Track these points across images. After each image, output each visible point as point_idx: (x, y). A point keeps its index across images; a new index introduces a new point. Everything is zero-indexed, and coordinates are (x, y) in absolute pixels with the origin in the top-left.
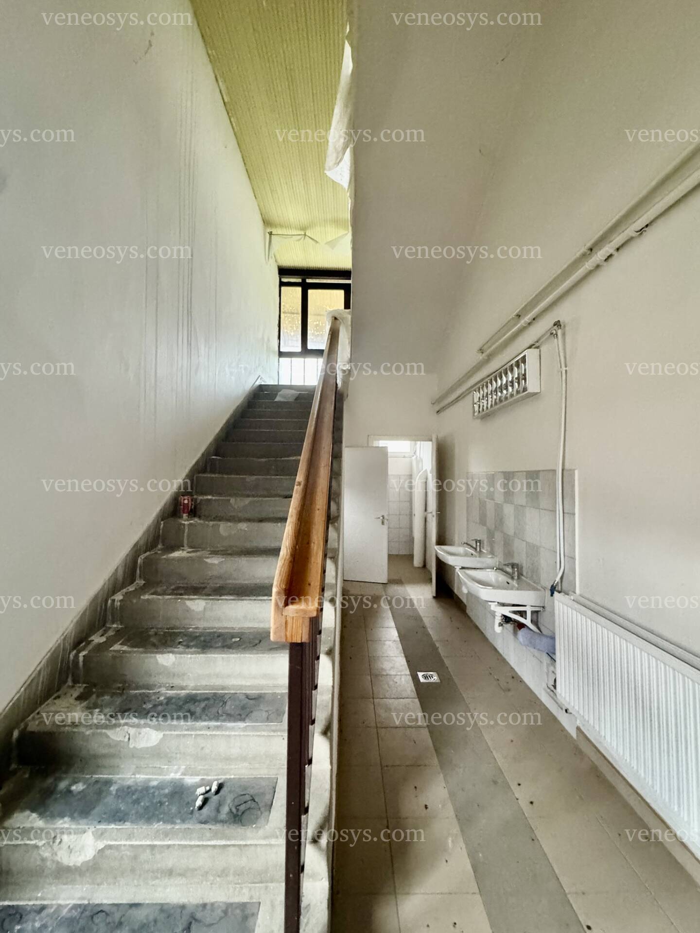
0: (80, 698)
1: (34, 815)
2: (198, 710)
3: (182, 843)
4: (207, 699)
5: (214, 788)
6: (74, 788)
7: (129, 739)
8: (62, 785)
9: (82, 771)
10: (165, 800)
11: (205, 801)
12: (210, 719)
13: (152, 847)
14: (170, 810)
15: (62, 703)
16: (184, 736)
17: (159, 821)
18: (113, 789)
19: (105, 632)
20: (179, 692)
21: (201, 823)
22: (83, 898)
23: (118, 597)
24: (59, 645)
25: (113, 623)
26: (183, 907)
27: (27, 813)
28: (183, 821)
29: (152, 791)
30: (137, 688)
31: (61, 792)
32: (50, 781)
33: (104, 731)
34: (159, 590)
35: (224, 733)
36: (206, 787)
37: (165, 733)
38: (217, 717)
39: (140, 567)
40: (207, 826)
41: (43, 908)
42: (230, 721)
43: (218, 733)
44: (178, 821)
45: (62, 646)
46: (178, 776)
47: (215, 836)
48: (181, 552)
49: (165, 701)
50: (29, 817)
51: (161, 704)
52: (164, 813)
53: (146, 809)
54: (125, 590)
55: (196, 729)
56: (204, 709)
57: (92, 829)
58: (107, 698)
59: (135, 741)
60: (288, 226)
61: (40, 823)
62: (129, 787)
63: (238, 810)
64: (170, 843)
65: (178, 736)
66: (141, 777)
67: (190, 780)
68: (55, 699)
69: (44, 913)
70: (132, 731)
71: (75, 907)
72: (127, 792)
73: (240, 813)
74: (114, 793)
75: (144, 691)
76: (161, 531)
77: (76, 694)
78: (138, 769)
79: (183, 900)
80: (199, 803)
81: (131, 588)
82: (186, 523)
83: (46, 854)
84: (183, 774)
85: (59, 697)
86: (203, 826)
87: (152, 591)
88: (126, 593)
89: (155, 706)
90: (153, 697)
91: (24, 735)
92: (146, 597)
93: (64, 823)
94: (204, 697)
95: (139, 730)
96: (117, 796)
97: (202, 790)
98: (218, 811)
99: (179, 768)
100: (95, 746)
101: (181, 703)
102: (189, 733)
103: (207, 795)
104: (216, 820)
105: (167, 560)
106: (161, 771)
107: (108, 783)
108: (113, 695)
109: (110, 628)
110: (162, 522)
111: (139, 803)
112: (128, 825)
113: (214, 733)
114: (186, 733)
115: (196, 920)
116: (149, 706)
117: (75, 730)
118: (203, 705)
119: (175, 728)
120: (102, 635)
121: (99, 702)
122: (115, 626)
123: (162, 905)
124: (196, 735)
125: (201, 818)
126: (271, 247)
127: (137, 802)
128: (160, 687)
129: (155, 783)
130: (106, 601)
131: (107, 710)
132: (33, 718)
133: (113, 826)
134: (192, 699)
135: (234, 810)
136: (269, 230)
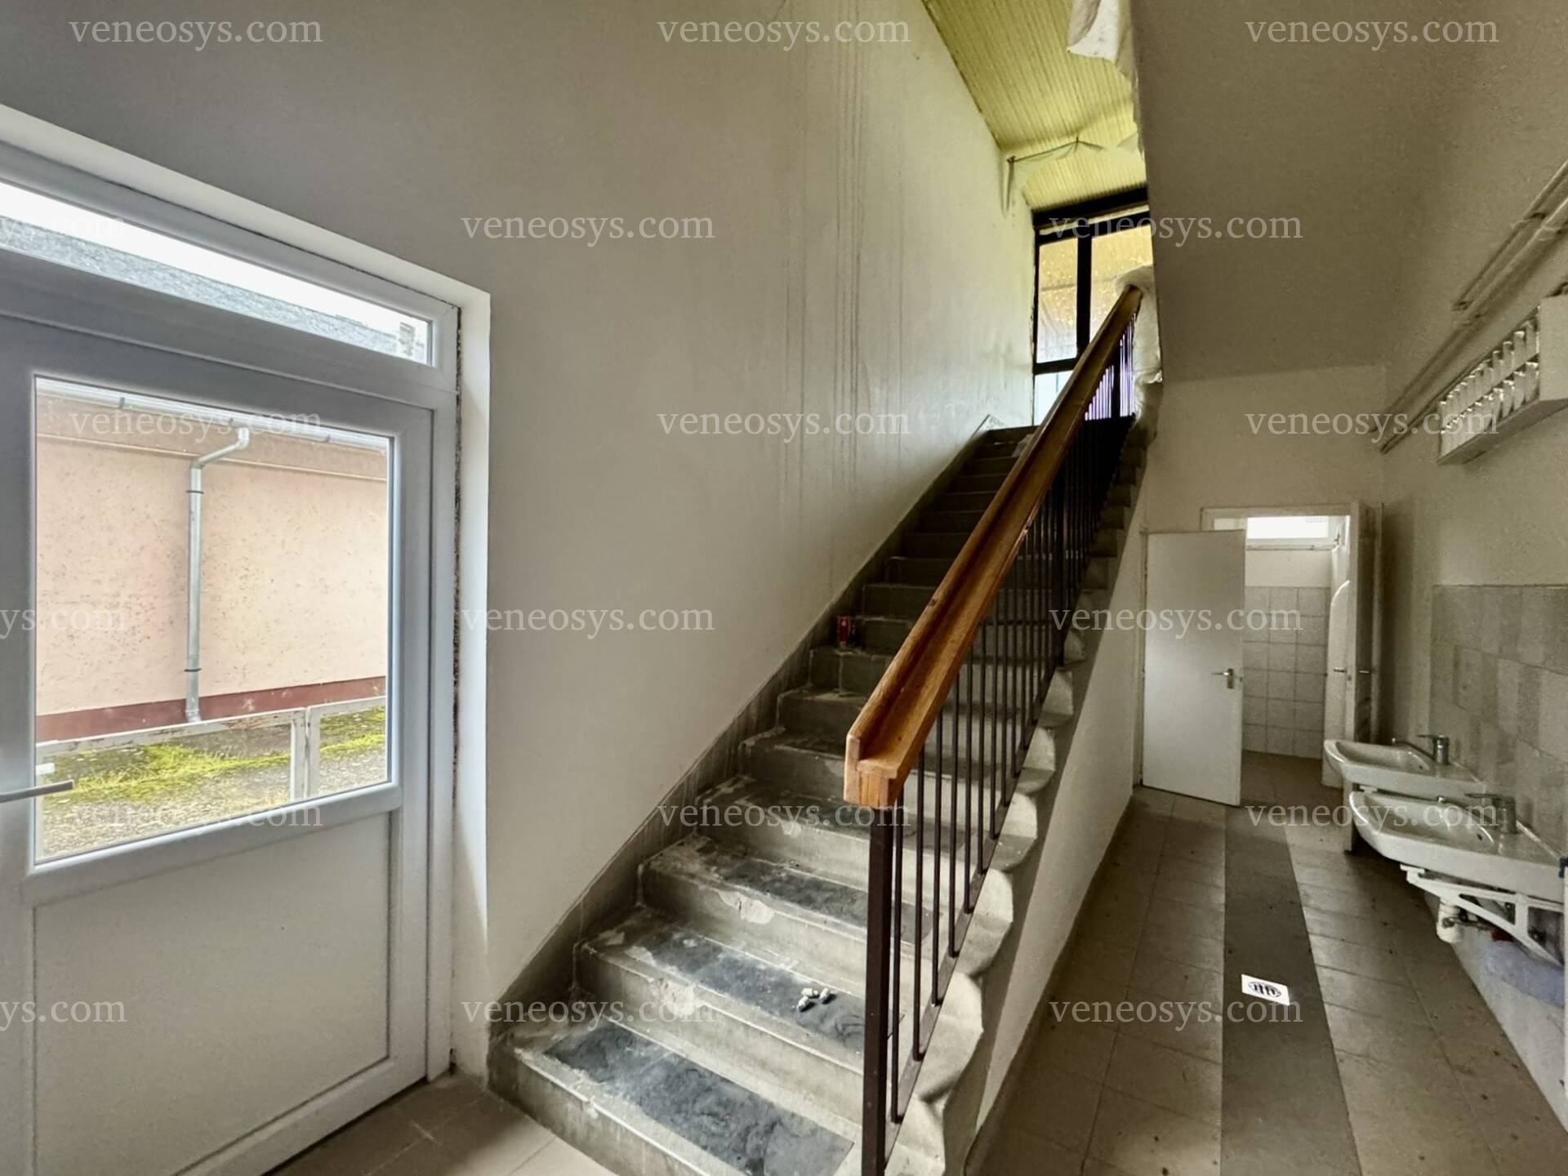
0: (703, 851)
1: (649, 954)
2: (820, 899)
3: (775, 1035)
4: (833, 890)
5: (823, 995)
6: (685, 942)
7: (740, 908)
8: (677, 936)
9: (697, 929)
10: (769, 987)
11: (809, 1006)
12: (830, 914)
13: (747, 1026)
14: (771, 999)
15: (685, 851)
16: (797, 922)
17: (757, 1004)
18: (721, 956)
19: (735, 782)
20: (804, 873)
21: (799, 1024)
22: (682, 1051)
23: (750, 742)
24: (682, 784)
25: (744, 773)
26: (771, 1105)
27: (644, 949)
28: (782, 1015)
29: (757, 973)
30: (759, 856)
31: (675, 942)
32: (666, 928)
33: (716, 890)
34: (799, 741)
35: (841, 933)
36: (813, 989)
37: (778, 912)
38: (838, 914)
39: (780, 708)
40: (804, 1030)
41: (648, 1043)
42: (852, 923)
43: (834, 931)
44: (777, 1013)
45: (685, 787)
46: (788, 969)
47: (812, 1043)
48: (831, 695)
49: (786, 879)
50: (644, 953)
51: (780, 880)
52: (764, 1000)
53: (748, 989)
54: (760, 735)
55: (810, 919)
56: (826, 901)
57: (694, 986)
58: (727, 858)
59: (746, 912)
60: (1043, 137)
61: (652, 962)
62: (736, 961)
63: (844, 1029)
64: (762, 1029)
65: (790, 920)
66: (750, 956)
67: (800, 978)
68: (679, 845)
69: (650, 1048)
70: (744, 899)
71: (676, 1056)
72: (732, 965)
73: (845, 1033)
74: (721, 961)
75: (765, 862)
76: (810, 663)
77: (698, 846)
78: (748, 947)
79: (773, 1100)
80: (802, 1002)
81: (767, 735)
82: (842, 654)
83: (655, 993)
84: (794, 969)
85: (682, 844)
86: (801, 1028)
87: (791, 741)
88: (761, 740)
89: (774, 881)
90: (774, 871)
91: (648, 872)
92: (781, 747)
93: (671, 970)
94: (831, 887)
95: (750, 900)
96: (723, 966)
97: (808, 992)
98: (822, 1020)
99: (791, 962)
100: (708, 905)
101: (802, 886)
102: (803, 920)
103: (814, 1000)
104: (817, 1029)
105: (812, 702)
106: (772, 959)
107: (717, 950)
108: (734, 857)
109: (741, 779)
110: (812, 652)
111: (742, 980)
112: (726, 996)
113: (830, 929)
114: (798, 919)
115: (781, 1124)
116: (767, 879)
117: (691, 881)
118: (828, 895)
119: (789, 911)
120: (730, 786)
121: (718, 860)
122: (746, 778)
123: (752, 1093)
124: (809, 926)
125: (801, 1020)
126: (1013, 185)
127: (742, 978)
128: (784, 862)
129: (763, 967)
130: (736, 746)
131: (723, 871)
132: (656, 859)
133: (712, 991)
134: (817, 885)
135: (840, 1028)
136: (1008, 156)
